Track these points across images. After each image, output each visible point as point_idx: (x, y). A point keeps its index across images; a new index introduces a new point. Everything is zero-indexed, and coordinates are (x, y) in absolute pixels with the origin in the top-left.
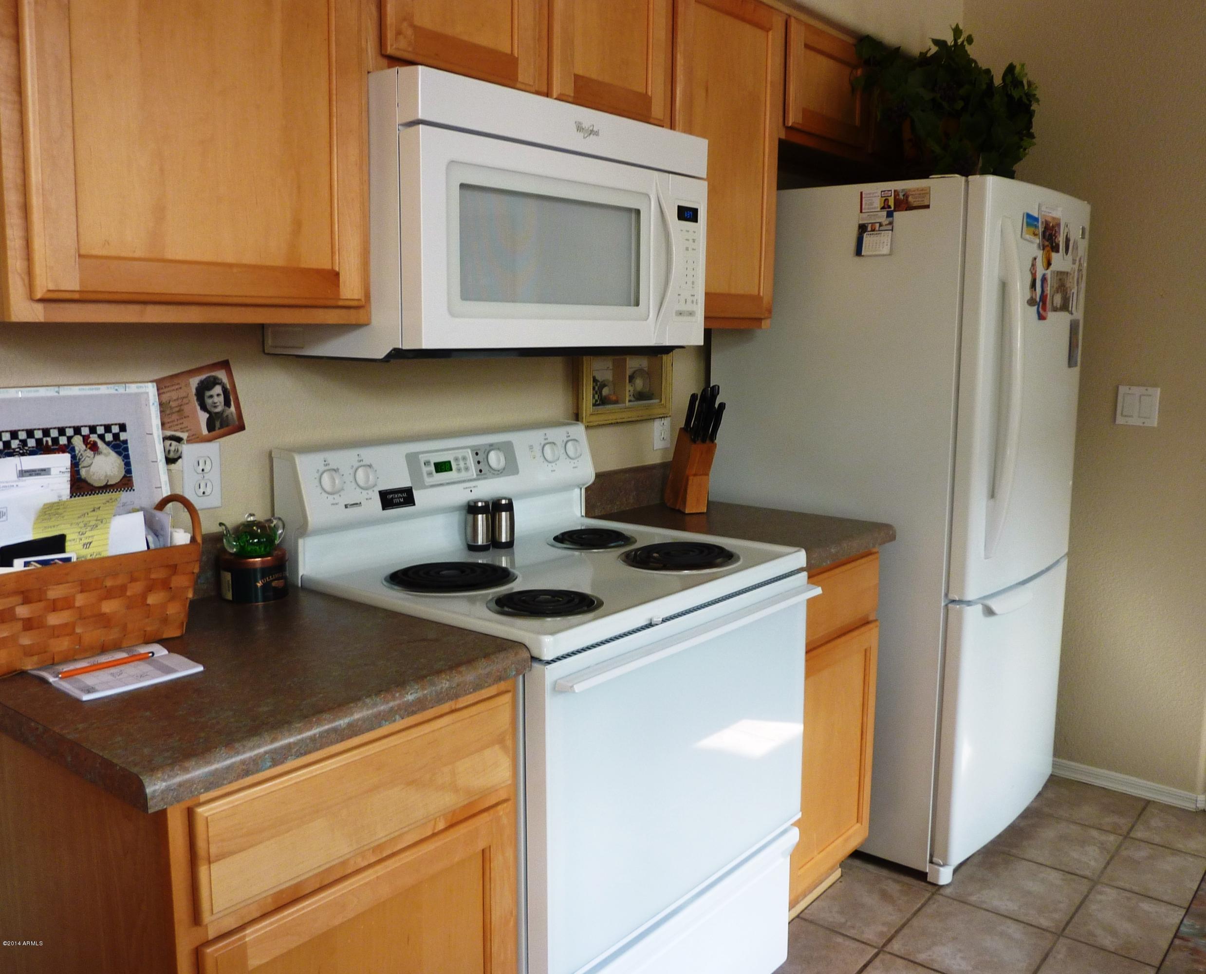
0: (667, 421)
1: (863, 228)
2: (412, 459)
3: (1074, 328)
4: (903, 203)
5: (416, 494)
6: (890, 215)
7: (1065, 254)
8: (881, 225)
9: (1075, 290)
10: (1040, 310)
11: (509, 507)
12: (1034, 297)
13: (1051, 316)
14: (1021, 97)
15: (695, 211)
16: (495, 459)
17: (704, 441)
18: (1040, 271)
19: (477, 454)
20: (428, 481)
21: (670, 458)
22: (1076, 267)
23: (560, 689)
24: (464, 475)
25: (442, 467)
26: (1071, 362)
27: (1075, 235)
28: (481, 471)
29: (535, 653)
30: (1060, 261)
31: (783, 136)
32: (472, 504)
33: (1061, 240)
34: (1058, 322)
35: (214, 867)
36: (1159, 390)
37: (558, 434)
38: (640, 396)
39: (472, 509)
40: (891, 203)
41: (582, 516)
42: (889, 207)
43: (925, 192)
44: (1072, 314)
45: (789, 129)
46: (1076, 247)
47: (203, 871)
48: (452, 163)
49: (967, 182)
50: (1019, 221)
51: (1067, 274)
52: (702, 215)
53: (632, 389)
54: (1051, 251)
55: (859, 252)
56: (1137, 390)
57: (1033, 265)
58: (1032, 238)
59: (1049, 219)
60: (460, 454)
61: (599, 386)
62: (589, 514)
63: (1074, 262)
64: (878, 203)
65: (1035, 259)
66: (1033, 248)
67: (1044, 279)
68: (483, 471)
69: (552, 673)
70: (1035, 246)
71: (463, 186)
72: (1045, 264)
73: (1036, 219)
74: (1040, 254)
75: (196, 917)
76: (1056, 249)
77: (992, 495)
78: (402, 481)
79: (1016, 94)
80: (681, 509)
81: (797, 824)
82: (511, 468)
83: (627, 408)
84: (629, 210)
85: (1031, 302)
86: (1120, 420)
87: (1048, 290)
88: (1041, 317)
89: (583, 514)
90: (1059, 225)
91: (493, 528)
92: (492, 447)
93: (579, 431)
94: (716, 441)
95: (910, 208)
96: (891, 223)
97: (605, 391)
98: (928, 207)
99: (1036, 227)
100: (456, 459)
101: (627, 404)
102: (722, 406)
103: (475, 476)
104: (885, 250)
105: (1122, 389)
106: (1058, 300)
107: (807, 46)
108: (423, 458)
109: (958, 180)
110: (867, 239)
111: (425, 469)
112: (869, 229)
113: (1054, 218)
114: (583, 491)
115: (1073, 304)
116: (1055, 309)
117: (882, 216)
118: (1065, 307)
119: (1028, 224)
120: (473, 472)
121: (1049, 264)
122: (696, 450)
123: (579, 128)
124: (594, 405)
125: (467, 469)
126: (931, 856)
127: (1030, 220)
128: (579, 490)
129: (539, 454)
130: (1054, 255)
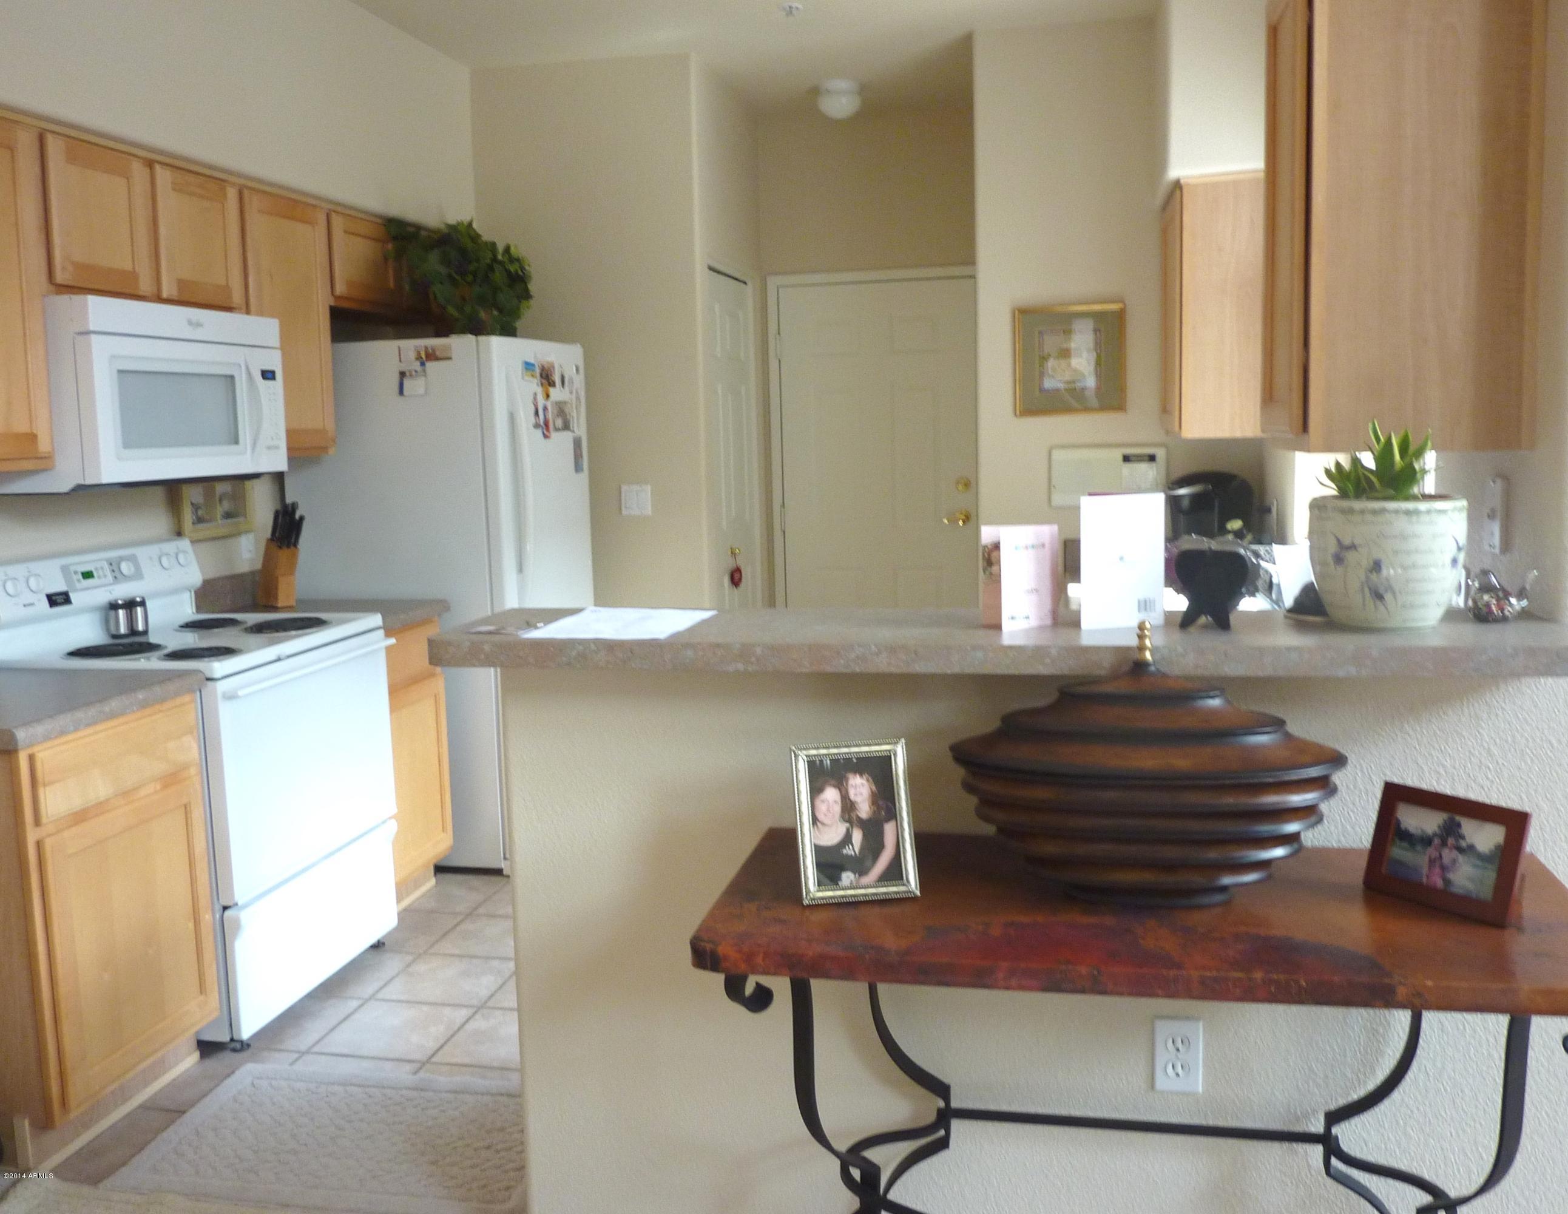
0: (251, 536)
1: (402, 374)
2: (65, 569)
3: (577, 443)
4: (431, 356)
5: (72, 596)
6: (423, 364)
7: (562, 388)
8: (416, 371)
9: (574, 414)
10: (545, 432)
11: (143, 604)
12: (538, 422)
13: (554, 435)
14: (517, 270)
15: (273, 373)
16: (125, 567)
17: (288, 547)
18: (541, 402)
19: (111, 564)
20: (78, 586)
21: (258, 566)
22: (574, 396)
23: (231, 697)
24: (103, 581)
25: (87, 575)
26: (578, 468)
27: (570, 372)
28: (115, 577)
29: (209, 675)
30: (556, 393)
31: (332, 304)
32: (114, 602)
33: (557, 379)
34: (562, 441)
35: (47, 788)
36: (649, 488)
37: (171, 547)
38: (228, 515)
39: (114, 606)
40: (423, 356)
41: (193, 613)
42: (422, 358)
43: (448, 348)
44: (573, 431)
45: (337, 298)
46: (571, 381)
47: (41, 791)
48: (113, 357)
49: (477, 341)
50: (520, 367)
51: (565, 403)
52: (279, 375)
53: (221, 510)
54: (548, 387)
55: (401, 392)
56: (635, 488)
57: (535, 399)
58: (531, 379)
59: (544, 363)
60: (98, 565)
61: (196, 507)
62: (199, 609)
63: (571, 393)
64: (412, 355)
65: (535, 394)
66: (534, 386)
67: (545, 409)
68: (118, 576)
69: (221, 687)
70: (535, 385)
71: (120, 372)
72: (545, 396)
73: (533, 365)
74: (539, 390)
75: (37, 822)
76: (552, 384)
77: (520, 569)
78: (59, 587)
79: (512, 268)
80: (274, 604)
81: (394, 817)
82: (138, 575)
83: (220, 526)
84: (226, 376)
85: (537, 426)
86: (624, 512)
87: (550, 416)
88: (546, 436)
89: (194, 611)
90: (553, 367)
91: (131, 620)
92: (121, 559)
93: (185, 544)
94: (298, 547)
95: (437, 359)
96: (424, 371)
97: (200, 512)
98: (449, 358)
99: (533, 371)
100: (96, 569)
101: (220, 522)
102: (302, 518)
103: (112, 581)
104: (421, 391)
105: (624, 488)
106: (559, 423)
107: (345, 232)
108: (72, 568)
109: (471, 338)
110: (407, 383)
111: (75, 577)
112: (408, 374)
113: (548, 363)
114: (193, 593)
115: (574, 424)
116: (557, 430)
117: (417, 365)
118: (566, 427)
119: (527, 369)
120: (110, 578)
121: (548, 396)
122: (283, 554)
123: (190, 323)
124: (193, 523)
125: (105, 576)
126: (504, 854)
127: (528, 366)
128: (189, 593)
129: (157, 563)
130: (551, 390)
